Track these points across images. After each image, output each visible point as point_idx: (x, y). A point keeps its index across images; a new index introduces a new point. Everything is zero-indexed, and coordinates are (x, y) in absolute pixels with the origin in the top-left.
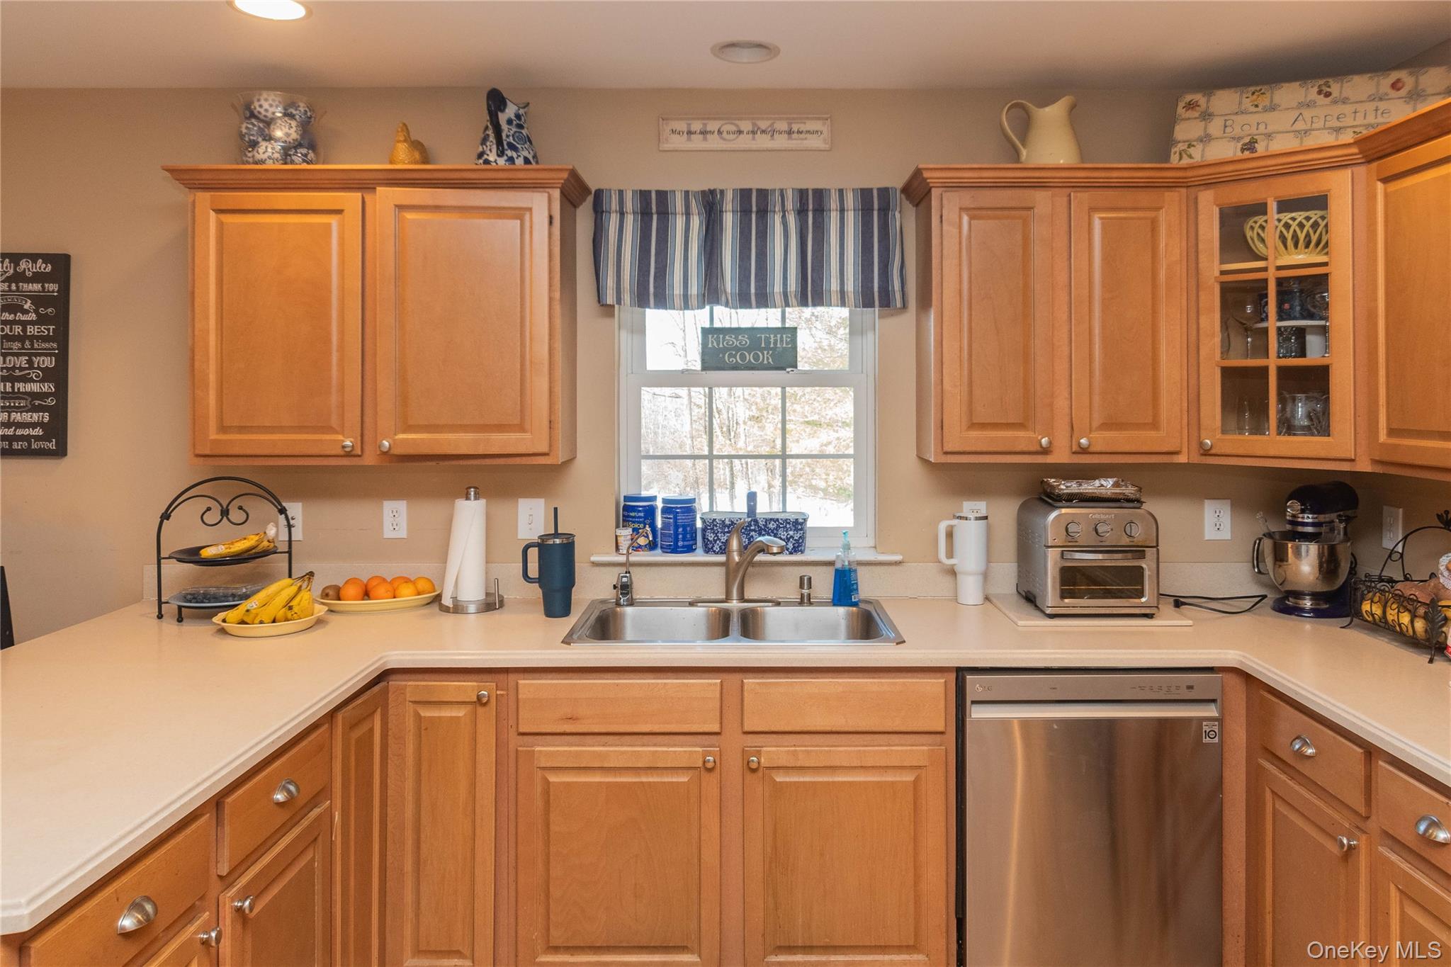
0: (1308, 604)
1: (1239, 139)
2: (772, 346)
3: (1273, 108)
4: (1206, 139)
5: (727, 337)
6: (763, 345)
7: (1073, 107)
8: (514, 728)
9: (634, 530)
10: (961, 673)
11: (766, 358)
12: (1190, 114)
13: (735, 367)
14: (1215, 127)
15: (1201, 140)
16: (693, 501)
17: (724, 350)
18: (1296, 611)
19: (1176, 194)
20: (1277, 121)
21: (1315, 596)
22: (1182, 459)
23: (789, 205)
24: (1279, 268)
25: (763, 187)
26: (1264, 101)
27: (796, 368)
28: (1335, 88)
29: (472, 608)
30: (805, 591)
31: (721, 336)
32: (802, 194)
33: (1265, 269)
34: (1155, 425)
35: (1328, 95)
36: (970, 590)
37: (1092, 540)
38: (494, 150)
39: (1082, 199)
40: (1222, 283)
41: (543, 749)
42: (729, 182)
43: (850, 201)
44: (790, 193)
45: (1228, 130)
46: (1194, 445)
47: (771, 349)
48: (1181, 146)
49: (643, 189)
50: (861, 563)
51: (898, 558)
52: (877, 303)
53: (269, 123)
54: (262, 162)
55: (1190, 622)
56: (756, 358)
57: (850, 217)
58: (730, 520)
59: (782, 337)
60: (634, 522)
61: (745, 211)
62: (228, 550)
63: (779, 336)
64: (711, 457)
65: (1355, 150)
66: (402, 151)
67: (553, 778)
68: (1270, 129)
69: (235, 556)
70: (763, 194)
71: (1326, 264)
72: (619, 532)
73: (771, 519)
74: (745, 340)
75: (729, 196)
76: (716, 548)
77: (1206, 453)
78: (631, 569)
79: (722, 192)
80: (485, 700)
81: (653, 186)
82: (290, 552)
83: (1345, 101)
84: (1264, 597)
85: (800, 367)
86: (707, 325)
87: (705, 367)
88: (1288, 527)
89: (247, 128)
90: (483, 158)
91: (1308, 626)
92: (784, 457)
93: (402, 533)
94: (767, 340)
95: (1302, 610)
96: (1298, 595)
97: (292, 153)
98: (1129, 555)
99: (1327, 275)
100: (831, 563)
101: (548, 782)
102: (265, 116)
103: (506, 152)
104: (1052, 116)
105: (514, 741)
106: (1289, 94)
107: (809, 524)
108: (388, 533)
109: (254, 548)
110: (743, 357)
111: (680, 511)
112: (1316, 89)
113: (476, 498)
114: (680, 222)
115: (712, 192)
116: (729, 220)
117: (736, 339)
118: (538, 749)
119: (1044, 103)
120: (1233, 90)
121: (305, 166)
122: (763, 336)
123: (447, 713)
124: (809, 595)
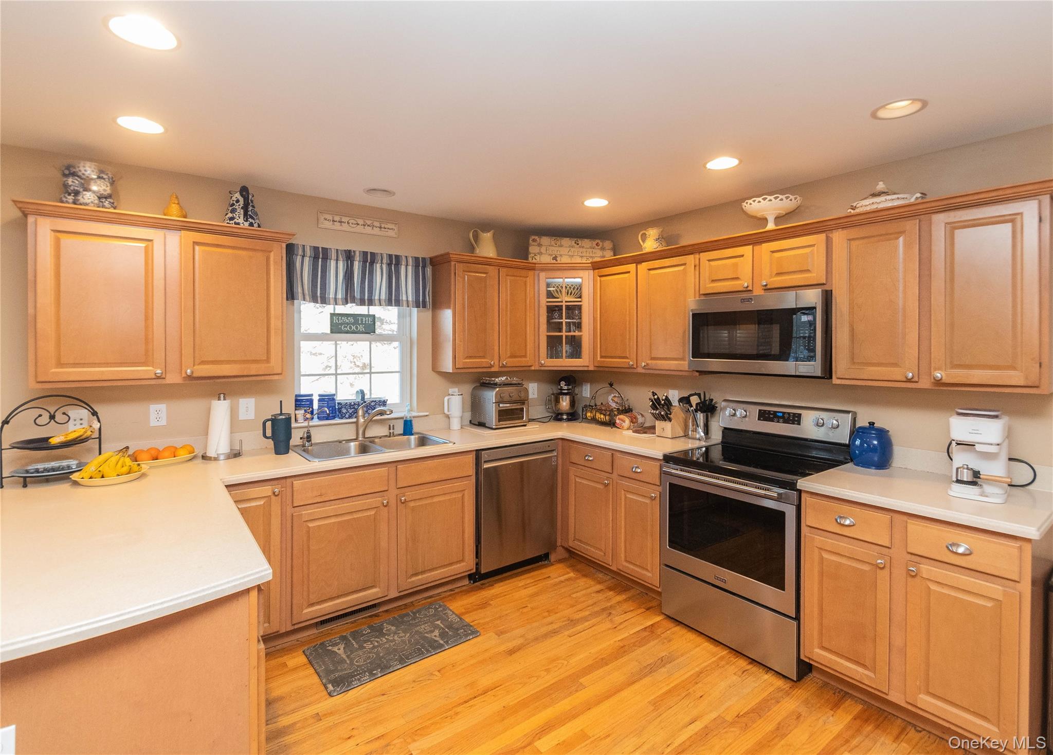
0: (565, 417)
1: (552, 255)
2: (364, 322)
3: (561, 246)
4: (540, 253)
5: (343, 318)
6: (360, 322)
7: (494, 234)
8: (290, 504)
9: (305, 411)
10: (478, 452)
11: (361, 328)
12: (534, 243)
13: (347, 332)
14: (543, 250)
15: (539, 253)
16: (334, 395)
17: (341, 324)
18: (561, 420)
19: (532, 273)
20: (564, 251)
21: (568, 414)
22: (533, 368)
23: (385, 261)
24: (566, 302)
25: (373, 251)
26: (559, 243)
27: (375, 333)
28: (580, 242)
29: (222, 457)
30: (391, 431)
31: (340, 318)
32: (390, 256)
33: (562, 302)
34: (525, 356)
35: (578, 244)
36: (456, 424)
37: (509, 399)
38: (242, 217)
39: (503, 271)
40: (547, 306)
41: (306, 512)
42: (358, 247)
43: (410, 261)
44: (385, 255)
45: (548, 251)
46: (537, 363)
47: (364, 324)
48: (532, 255)
49: (315, 246)
50: (414, 417)
51: (427, 414)
52: (421, 306)
53: (88, 180)
54: (86, 204)
55: (538, 426)
56: (357, 328)
57: (410, 268)
58: (354, 403)
59: (368, 319)
60: (304, 407)
61: (365, 261)
62: (66, 439)
63: (367, 318)
64: (336, 374)
65: (590, 265)
66: (174, 208)
67: (311, 525)
68: (561, 253)
69: (68, 442)
70: (373, 254)
71: (581, 301)
72: (297, 412)
73: (373, 401)
74: (352, 320)
75: (357, 254)
76: (347, 416)
77: (542, 365)
78: (310, 429)
79: (354, 251)
80: (276, 494)
81: (321, 245)
82: (100, 438)
83: (583, 247)
84: (552, 416)
85: (377, 332)
86: (333, 312)
87: (332, 332)
88: (559, 391)
89: (73, 182)
90: (234, 221)
91: (565, 424)
92: (371, 373)
93: (163, 422)
94: (362, 320)
95: (563, 419)
96: (562, 414)
97: (103, 201)
98: (519, 404)
99: (581, 305)
100: (402, 418)
101: (308, 527)
102: (83, 174)
103: (249, 220)
104: (487, 236)
105: (290, 510)
106: (566, 242)
107: (388, 402)
108: (153, 423)
109: (81, 436)
110: (350, 328)
111: (327, 400)
112: (574, 241)
113: (225, 399)
114: (333, 263)
115: (350, 251)
116: (357, 266)
117: (347, 319)
118: (303, 513)
119: (483, 231)
120: (548, 237)
121: (112, 210)
122: (360, 318)
123: (253, 504)
124: (393, 432)
